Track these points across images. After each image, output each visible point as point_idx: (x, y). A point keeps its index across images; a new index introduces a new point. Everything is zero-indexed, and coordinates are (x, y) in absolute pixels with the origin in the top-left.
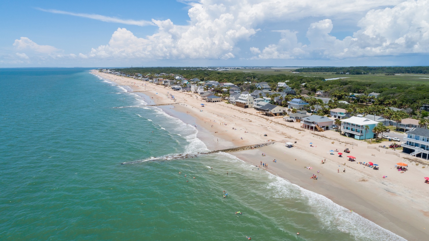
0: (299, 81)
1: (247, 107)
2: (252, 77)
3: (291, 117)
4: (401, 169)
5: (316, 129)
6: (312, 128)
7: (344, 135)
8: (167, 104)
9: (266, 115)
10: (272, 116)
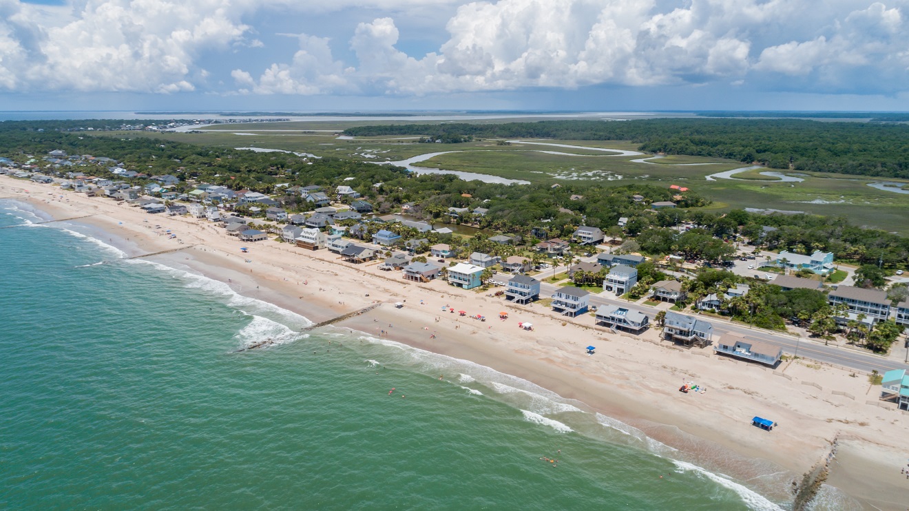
0: (370, 179)
1: (316, 248)
2: (279, 166)
3: (387, 265)
4: (503, 317)
5: (421, 280)
6: (416, 279)
7: (452, 284)
8: (172, 251)
9: (353, 261)
10: (361, 262)
